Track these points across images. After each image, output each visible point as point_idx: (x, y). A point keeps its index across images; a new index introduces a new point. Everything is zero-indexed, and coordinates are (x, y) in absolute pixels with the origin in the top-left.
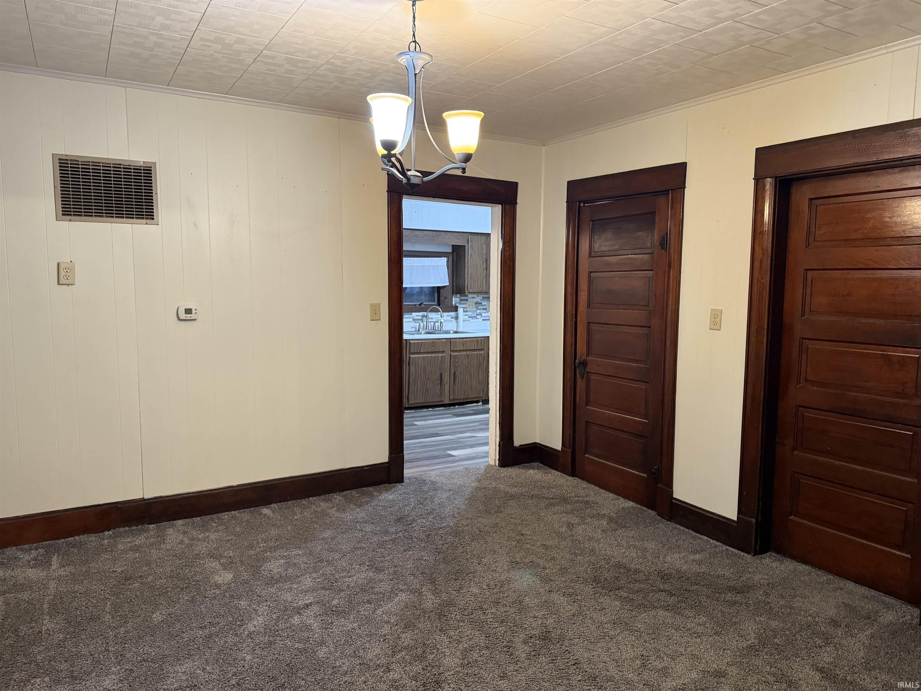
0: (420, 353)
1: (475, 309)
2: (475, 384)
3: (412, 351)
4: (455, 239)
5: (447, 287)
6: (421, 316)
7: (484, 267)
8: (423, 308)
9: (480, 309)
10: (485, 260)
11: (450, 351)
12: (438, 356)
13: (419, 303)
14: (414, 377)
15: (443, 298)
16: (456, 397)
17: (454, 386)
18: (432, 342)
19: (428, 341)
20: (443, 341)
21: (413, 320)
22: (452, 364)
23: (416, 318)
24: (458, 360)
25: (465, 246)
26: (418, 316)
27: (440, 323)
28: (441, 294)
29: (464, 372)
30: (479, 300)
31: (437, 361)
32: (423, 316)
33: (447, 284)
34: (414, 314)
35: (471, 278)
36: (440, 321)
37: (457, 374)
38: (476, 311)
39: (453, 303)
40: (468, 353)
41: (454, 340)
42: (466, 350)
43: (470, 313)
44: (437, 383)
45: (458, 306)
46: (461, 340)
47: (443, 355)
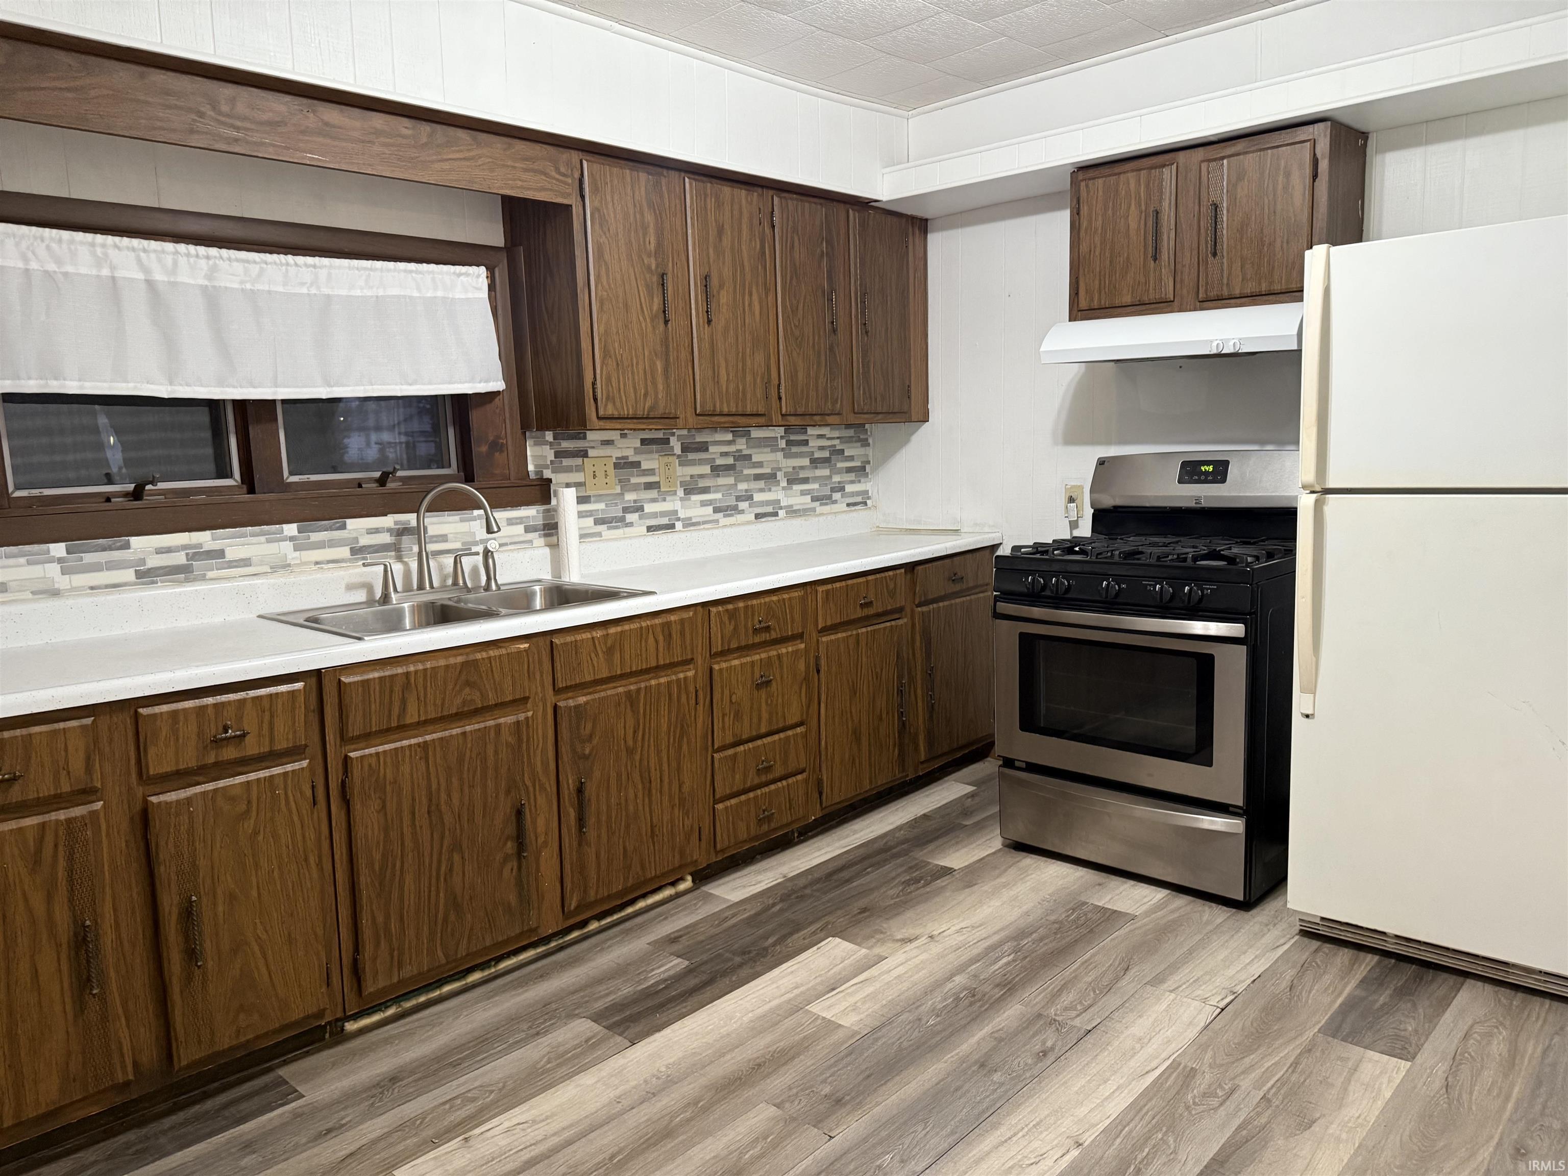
0: (402, 729)
1: (618, 490)
2: (666, 818)
3: (355, 727)
4: (526, 170)
5: (497, 400)
6: (389, 530)
7: (655, 308)
8: (394, 493)
9: (636, 488)
10: (655, 279)
11: (551, 692)
12: (498, 726)
13: (377, 474)
14: (377, 856)
15: (484, 449)
16: (592, 896)
17: (580, 844)
18: (465, 664)
19: (442, 662)
20: (519, 652)
21: (354, 551)
22: (564, 749)
23: (365, 541)
24: (589, 726)
25: (569, 207)
26: (377, 531)
27: (480, 558)
28: (474, 434)
29: (619, 775)
30: (629, 453)
31: (496, 752)
32: (402, 532)
33: (498, 385)
34: (354, 525)
35: (606, 353)
36: (480, 549)
37: (591, 790)
38: (622, 494)
39: (531, 468)
40: (632, 687)
41: (569, 639)
42: (623, 676)
43: (601, 506)
44: (499, 857)
45: (549, 481)
46: (598, 634)
47: (522, 717)
